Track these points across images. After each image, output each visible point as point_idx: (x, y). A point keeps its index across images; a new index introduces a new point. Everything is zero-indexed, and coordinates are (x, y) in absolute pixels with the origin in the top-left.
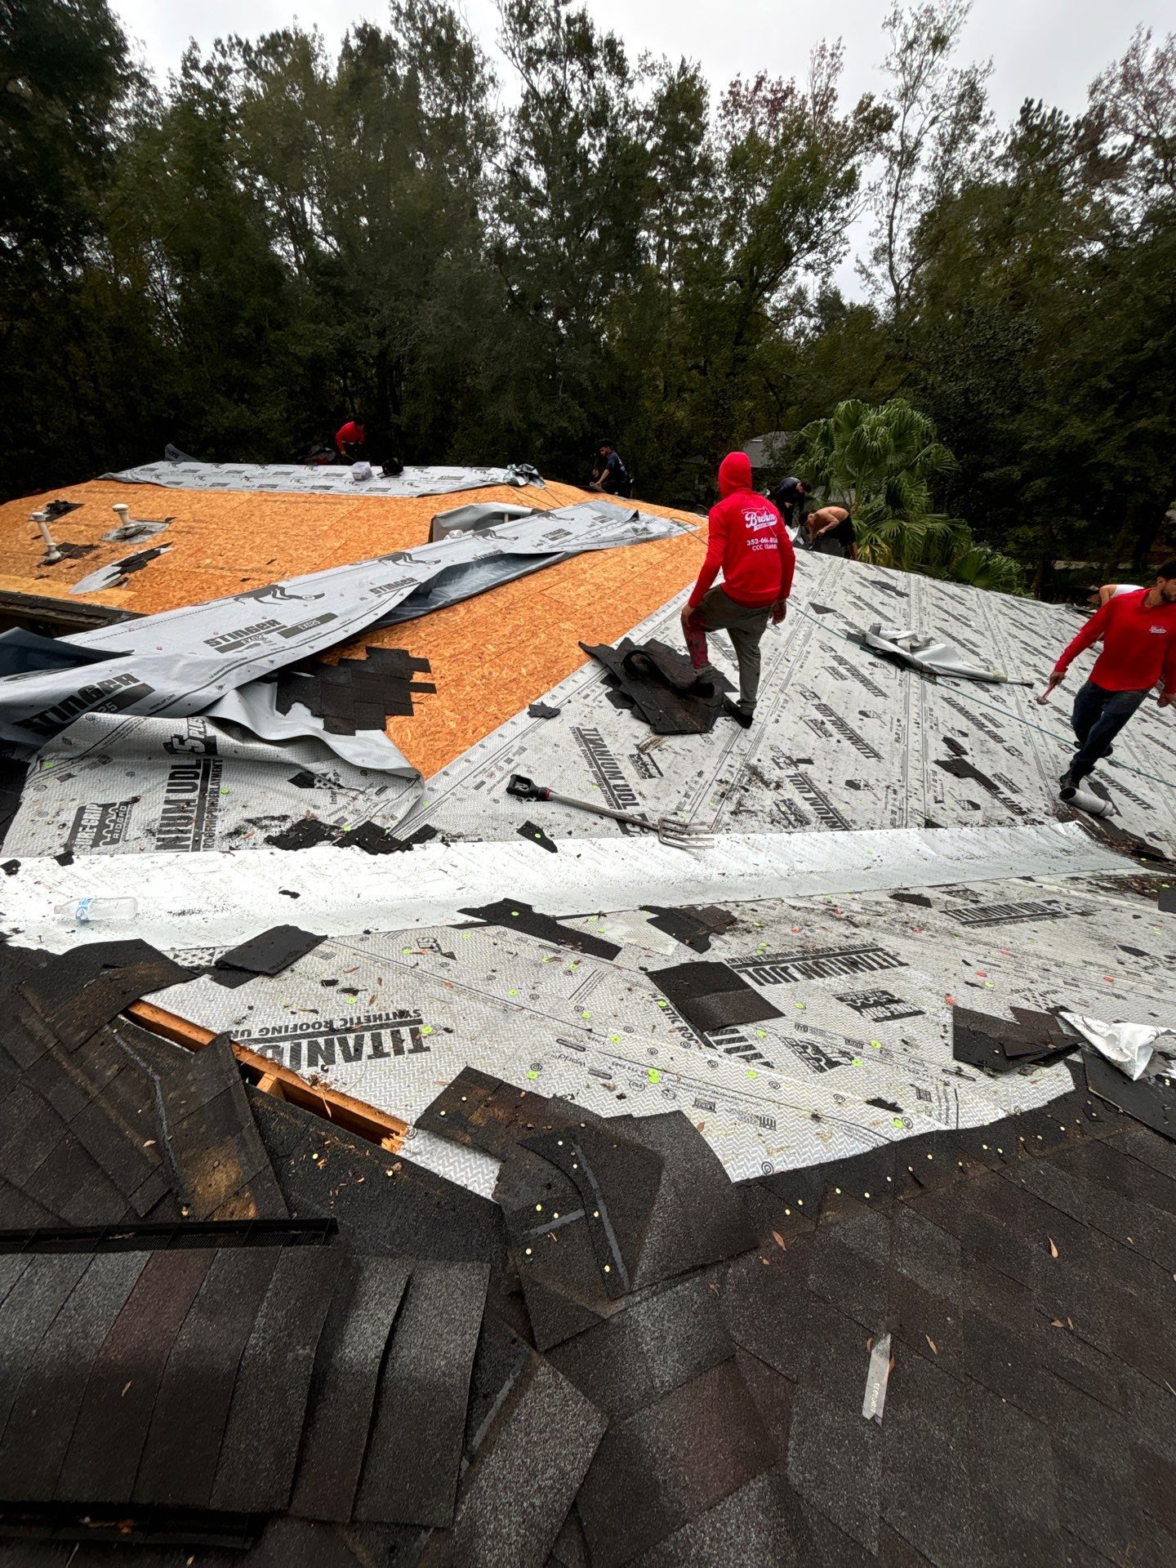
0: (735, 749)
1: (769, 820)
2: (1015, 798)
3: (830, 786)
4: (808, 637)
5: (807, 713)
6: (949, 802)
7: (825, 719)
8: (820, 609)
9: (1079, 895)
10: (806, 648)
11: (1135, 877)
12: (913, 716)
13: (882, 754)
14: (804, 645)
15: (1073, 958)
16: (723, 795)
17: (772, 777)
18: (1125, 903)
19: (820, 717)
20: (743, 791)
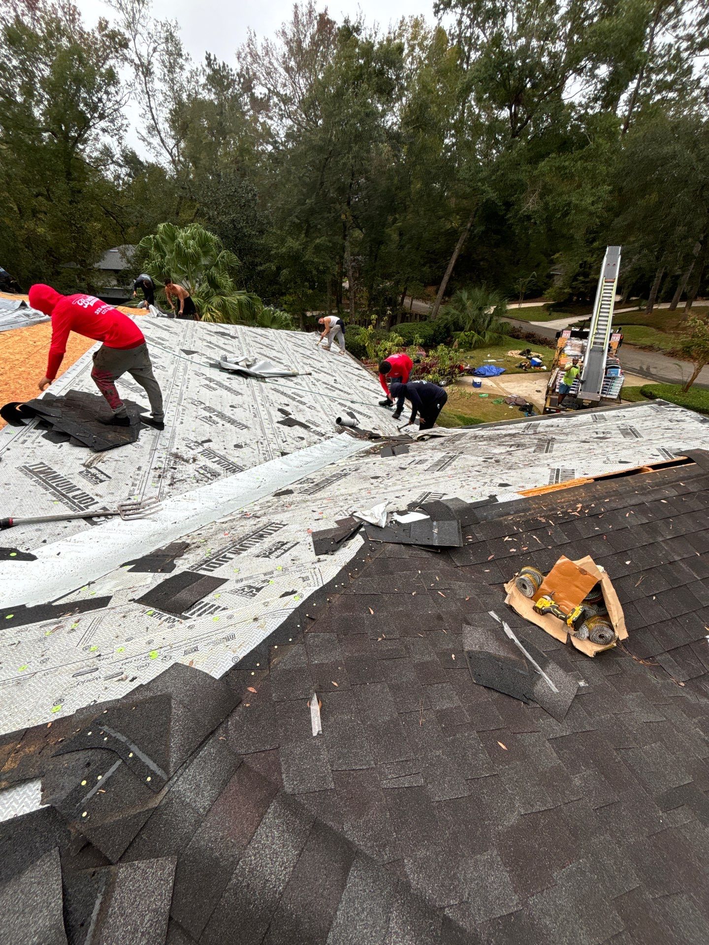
0: (159, 447)
1: (195, 481)
2: (318, 429)
3: (226, 451)
4: (185, 370)
5: (199, 414)
6: (289, 440)
7: (211, 415)
8: (189, 352)
9: (354, 462)
10: (186, 377)
11: (371, 448)
12: (259, 401)
13: (249, 425)
14: (185, 374)
15: (355, 490)
16: (160, 476)
17: (189, 456)
18: (369, 460)
19: (208, 414)
20: (172, 470)
